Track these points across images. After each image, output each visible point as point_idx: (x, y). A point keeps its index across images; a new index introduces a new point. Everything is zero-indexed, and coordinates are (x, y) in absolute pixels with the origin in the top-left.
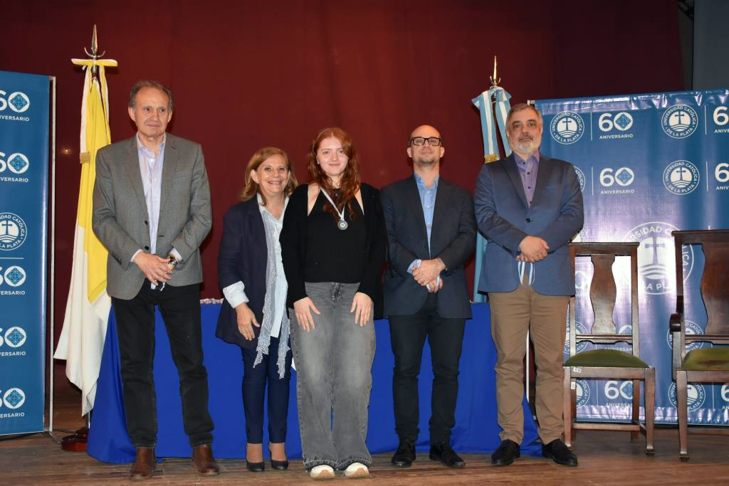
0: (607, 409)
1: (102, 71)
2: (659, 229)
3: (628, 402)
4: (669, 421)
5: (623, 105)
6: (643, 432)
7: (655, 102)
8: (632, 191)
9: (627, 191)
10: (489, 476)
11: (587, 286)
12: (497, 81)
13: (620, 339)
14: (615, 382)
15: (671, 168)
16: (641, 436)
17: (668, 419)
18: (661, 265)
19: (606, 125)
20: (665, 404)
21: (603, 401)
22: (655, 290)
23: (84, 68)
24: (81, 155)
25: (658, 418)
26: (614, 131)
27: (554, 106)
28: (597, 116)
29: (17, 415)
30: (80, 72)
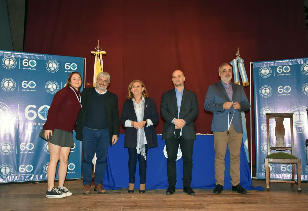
0: (282, 175)
1: (101, 55)
2: (301, 108)
3: (290, 173)
4: (306, 180)
5: (286, 63)
6: (297, 183)
7: (299, 62)
8: (290, 95)
9: (288, 95)
10: (237, 198)
11: (273, 130)
12: (239, 55)
13: (286, 149)
14: (285, 165)
15: (305, 86)
16: (295, 185)
17: (305, 179)
18: (302, 122)
19: (280, 71)
20: (304, 174)
21: (280, 172)
22: (300, 131)
23: (95, 55)
24: (94, 84)
25: (302, 179)
26: (283, 72)
27: (260, 64)
28: (276, 67)
29: (72, 172)
30: (94, 56)
